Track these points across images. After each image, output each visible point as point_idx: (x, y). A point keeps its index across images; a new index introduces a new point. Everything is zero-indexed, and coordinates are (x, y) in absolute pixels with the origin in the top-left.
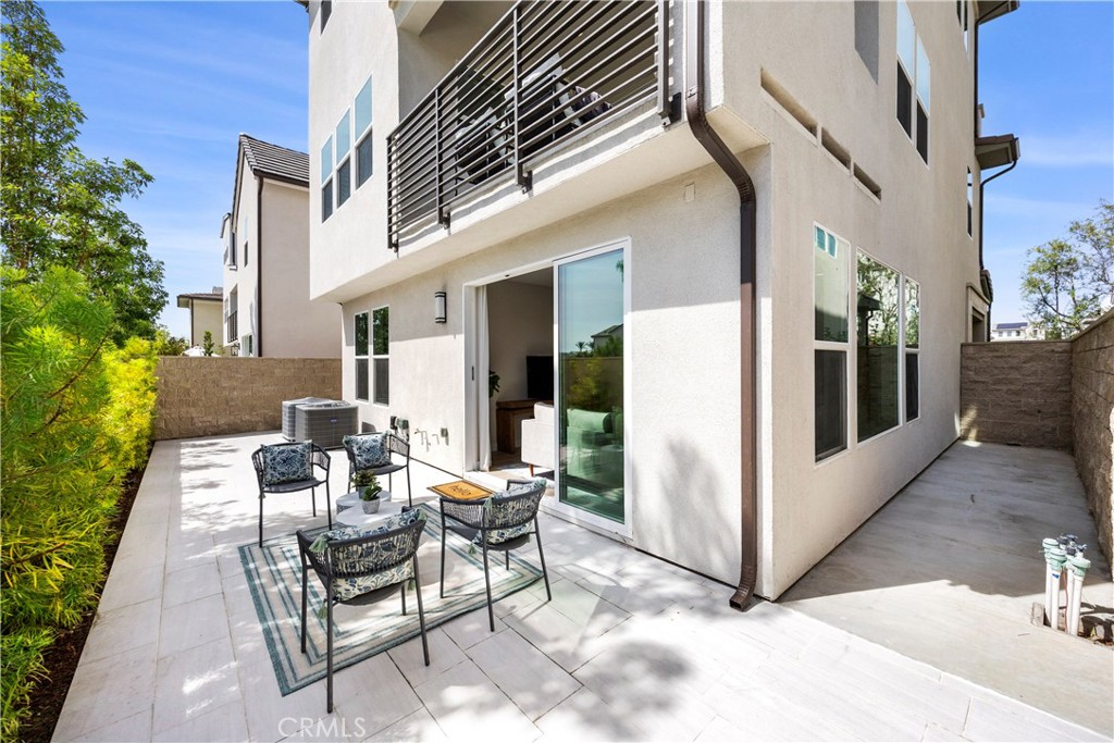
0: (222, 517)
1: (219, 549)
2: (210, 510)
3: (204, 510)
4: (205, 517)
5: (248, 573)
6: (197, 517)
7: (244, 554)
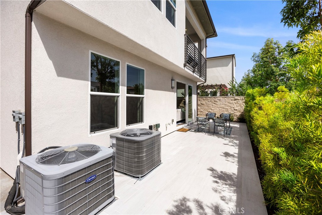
0: (229, 141)
1: (233, 136)
2: (231, 144)
3: (233, 144)
4: (233, 142)
5: (230, 132)
6: (235, 143)
7: (229, 134)
